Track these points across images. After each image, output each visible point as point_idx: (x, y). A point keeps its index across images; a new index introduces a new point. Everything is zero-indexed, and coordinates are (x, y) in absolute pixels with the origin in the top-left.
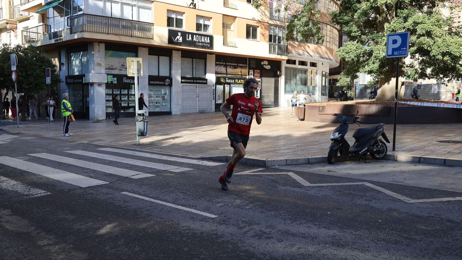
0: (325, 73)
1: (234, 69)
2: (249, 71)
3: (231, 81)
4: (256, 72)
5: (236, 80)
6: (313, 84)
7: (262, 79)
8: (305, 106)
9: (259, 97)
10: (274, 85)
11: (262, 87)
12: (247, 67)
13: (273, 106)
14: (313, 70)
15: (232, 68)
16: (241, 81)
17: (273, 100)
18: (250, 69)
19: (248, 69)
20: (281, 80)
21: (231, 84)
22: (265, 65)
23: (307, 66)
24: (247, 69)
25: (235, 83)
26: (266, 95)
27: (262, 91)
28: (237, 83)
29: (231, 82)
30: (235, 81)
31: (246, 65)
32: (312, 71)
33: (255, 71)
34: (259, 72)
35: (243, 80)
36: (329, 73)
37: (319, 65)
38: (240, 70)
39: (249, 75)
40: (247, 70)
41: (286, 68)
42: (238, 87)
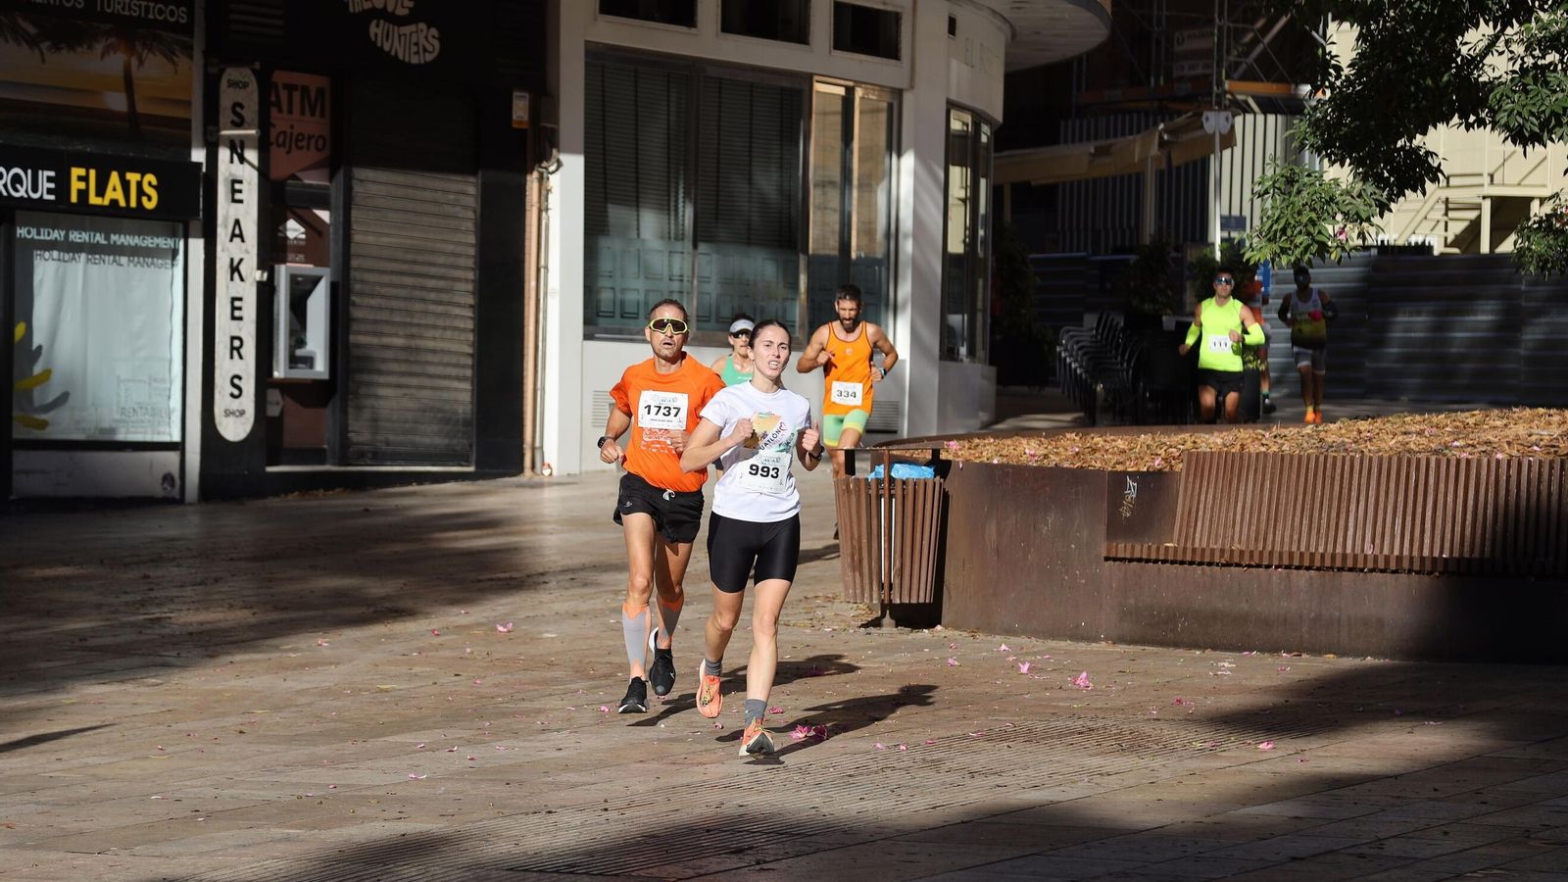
0: (968, 119)
1: (56, 47)
2: (219, 77)
3: (17, 179)
4: (290, 88)
5: (77, 172)
6: (865, 241)
7: (349, 179)
8: (942, 467)
9: (321, 367)
10: (472, 239)
11: (347, 255)
12: (188, 29)
13: (471, 469)
14: (859, 93)
15: (33, 42)
16: (125, 185)
17: (461, 395)
18: (221, 53)
19: (207, 54)
20: (554, 181)
21: (19, 215)
22: (383, 14)
23: (799, 35)
24: (188, 50)
25: (64, 210)
26: (399, 342)
27: (348, 303)
28: (83, 213)
29: (22, 193)
30: (62, 184)
31: (181, 15)
32: (848, 101)
33: (280, 77)
34: (320, 91)
35: (150, 178)
36: (998, 114)
37: (924, 33)
38: (116, 62)
39: (211, 119)
40: (192, 71)
41: (598, 57)
42: (93, 249)
